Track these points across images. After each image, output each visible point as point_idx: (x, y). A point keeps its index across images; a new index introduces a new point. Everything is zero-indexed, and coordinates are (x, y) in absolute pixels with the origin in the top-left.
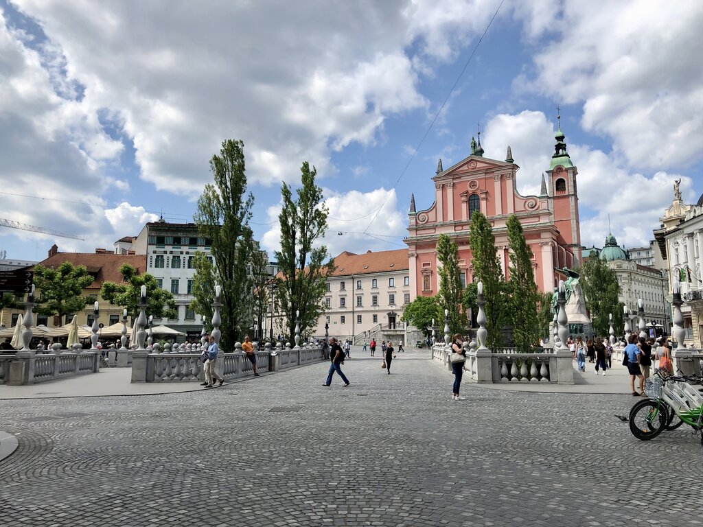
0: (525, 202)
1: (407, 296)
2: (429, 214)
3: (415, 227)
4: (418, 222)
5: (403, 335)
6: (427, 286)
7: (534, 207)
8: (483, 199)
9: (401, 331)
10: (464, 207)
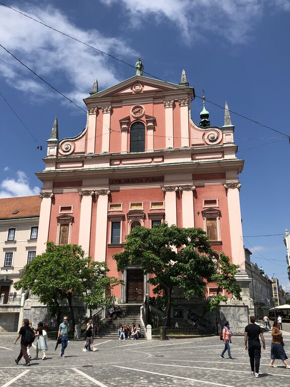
0: (204, 134)
1: (31, 251)
2: (76, 143)
3: (55, 157)
4: (60, 151)
5: (17, 314)
6: (63, 237)
7: (215, 141)
8: (149, 128)
9: (14, 307)
10: (125, 137)
